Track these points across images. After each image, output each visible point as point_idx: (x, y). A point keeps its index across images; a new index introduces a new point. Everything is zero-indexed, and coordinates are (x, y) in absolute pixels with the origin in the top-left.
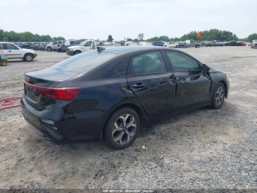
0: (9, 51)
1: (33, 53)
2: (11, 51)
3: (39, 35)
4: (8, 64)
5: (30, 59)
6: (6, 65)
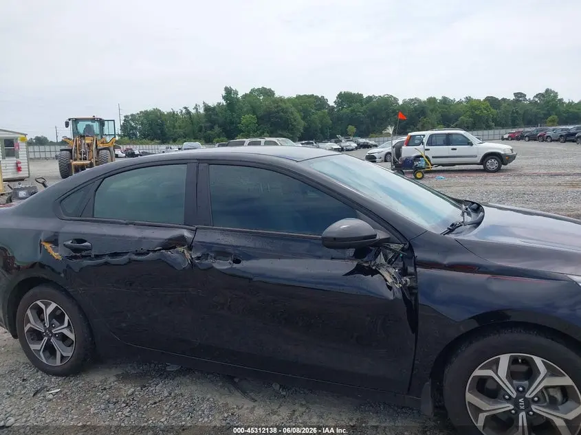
0: (453, 149)
1: (502, 153)
2: (455, 149)
4: (426, 175)
5: (494, 167)
6: (423, 177)
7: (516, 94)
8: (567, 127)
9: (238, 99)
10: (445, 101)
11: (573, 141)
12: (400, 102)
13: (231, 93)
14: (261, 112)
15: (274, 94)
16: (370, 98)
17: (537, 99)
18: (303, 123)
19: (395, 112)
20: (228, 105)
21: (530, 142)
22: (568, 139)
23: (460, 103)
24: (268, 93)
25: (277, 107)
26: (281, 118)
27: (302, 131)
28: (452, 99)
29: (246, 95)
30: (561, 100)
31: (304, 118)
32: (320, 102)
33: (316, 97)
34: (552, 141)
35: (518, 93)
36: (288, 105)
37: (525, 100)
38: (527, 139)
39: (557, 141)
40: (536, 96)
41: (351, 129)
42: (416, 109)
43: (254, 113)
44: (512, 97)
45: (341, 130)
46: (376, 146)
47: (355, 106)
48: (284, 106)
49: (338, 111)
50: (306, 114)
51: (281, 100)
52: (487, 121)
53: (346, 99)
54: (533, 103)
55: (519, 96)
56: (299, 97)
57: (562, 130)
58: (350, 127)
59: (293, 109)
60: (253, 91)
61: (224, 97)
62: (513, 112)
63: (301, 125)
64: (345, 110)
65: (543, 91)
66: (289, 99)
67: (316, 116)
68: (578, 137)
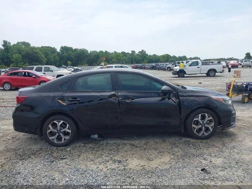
3: (176, 57)
7: (132, 51)
8: (152, 64)
9: (10, 46)
10: (106, 52)
11: (155, 69)
12: (89, 52)
13: (7, 43)
14: (24, 53)
15: (30, 45)
16: (76, 50)
17: (139, 54)
18: (46, 59)
19: (87, 56)
20: (5, 49)
21: (140, 69)
22: (153, 68)
23: (112, 53)
24: (27, 44)
25: (33, 51)
26: (35, 56)
27: (45, 63)
28: (109, 52)
29: (14, 45)
30: (147, 54)
31: (46, 57)
32: (53, 50)
33: (51, 48)
34: (148, 69)
35: (133, 51)
36: (38, 50)
37: (135, 54)
38: (139, 68)
39: (149, 69)
40: (139, 53)
41: (69, 63)
42: (95, 56)
43: (20, 54)
44: (131, 52)
45: (64, 63)
46: (81, 70)
47: (70, 52)
48: (36, 51)
49: (62, 54)
50: (47, 55)
51: (34, 48)
52: (123, 61)
53: (65, 49)
54: (138, 55)
55: (133, 52)
56: (42, 47)
57: (151, 65)
58: (68, 61)
59: (40, 52)
60: (18, 43)
61: (3, 45)
62: (131, 58)
63: (45, 60)
64: (65, 54)
65: (141, 51)
66: (38, 48)
67: (52, 56)
68: (157, 68)
